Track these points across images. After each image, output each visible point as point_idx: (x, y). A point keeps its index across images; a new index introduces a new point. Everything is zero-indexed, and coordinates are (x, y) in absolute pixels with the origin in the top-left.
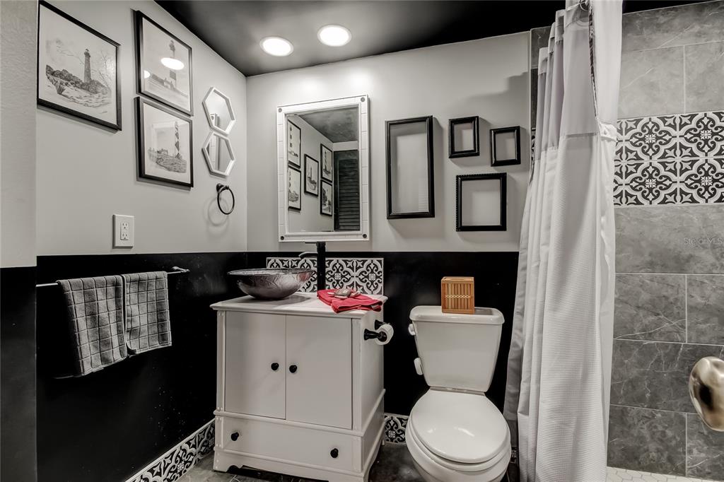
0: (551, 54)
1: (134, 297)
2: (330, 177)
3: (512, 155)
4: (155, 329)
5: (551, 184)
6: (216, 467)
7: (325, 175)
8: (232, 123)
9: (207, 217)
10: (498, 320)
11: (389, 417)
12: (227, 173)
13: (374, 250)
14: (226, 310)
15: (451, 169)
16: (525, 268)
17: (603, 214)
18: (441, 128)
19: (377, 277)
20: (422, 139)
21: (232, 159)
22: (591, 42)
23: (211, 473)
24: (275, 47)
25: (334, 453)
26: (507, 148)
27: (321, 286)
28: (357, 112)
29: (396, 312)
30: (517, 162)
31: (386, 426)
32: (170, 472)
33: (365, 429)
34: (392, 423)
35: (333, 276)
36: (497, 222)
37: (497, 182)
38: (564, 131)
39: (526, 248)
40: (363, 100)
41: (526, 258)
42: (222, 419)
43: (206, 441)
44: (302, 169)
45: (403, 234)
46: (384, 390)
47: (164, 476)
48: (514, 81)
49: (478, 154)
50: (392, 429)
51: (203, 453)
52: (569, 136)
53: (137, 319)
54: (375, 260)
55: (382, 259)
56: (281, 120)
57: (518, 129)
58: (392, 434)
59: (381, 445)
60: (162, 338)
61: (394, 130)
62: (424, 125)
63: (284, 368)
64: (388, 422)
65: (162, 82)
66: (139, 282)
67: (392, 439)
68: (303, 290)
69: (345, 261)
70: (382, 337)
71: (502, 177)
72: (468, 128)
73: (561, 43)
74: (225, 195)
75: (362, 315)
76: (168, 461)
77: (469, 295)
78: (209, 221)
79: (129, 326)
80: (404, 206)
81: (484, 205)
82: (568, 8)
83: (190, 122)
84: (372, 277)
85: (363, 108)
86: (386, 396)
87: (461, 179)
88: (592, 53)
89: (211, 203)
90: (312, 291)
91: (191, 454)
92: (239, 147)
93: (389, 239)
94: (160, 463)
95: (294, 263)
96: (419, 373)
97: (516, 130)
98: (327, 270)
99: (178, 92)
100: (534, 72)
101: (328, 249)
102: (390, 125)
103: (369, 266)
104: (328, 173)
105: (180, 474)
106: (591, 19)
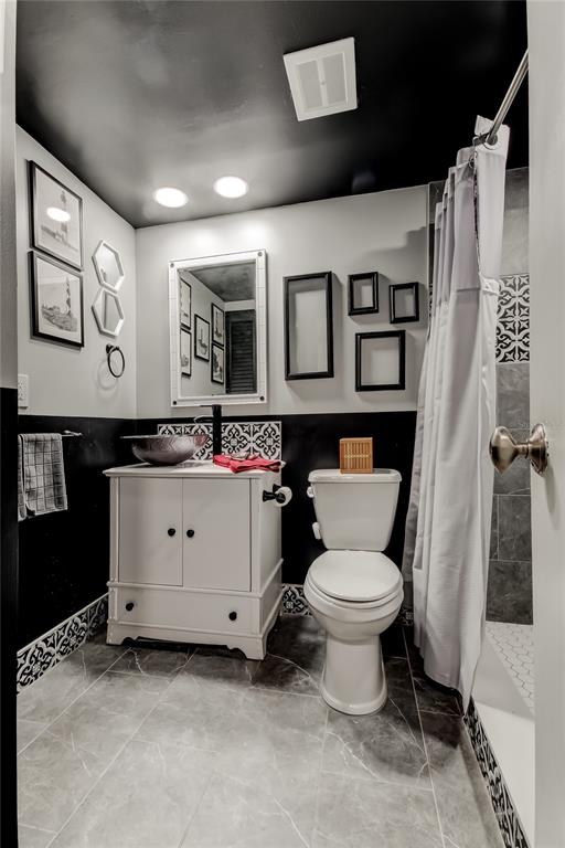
0: (445, 210)
1: (31, 457)
2: (221, 340)
3: (410, 312)
4: (52, 491)
5: (444, 340)
6: (109, 641)
7: (216, 338)
8: (122, 279)
9: (96, 379)
10: (394, 478)
11: (286, 587)
12: (117, 332)
13: (272, 413)
14: (120, 476)
15: (351, 327)
16: (422, 428)
17: (484, 364)
18: (340, 285)
19: (275, 441)
20: (321, 296)
21: (121, 317)
22: (476, 201)
23: (104, 647)
24: (169, 198)
25: (233, 616)
26: (407, 305)
27: (217, 451)
28: (254, 268)
29: (294, 475)
30: (415, 319)
31: (284, 597)
32: (62, 644)
33: (263, 591)
34: (290, 593)
35: (229, 442)
36: (396, 381)
37: (396, 340)
38: (454, 286)
39: (423, 407)
40: (260, 254)
41: (423, 418)
42: (116, 590)
43: (97, 617)
44: (192, 331)
45: (303, 397)
46: (282, 560)
47: (57, 648)
48: (412, 235)
49: (377, 311)
50: (290, 600)
51: (94, 630)
52: (459, 291)
53: (34, 479)
54: (273, 424)
55: (280, 423)
56: (173, 275)
57: (416, 284)
58: (290, 605)
59: (279, 617)
60: (59, 501)
61: (293, 286)
62: (323, 282)
63: (181, 533)
64: (286, 592)
65: (54, 235)
66: (36, 442)
67: (290, 610)
68: (196, 458)
69: (241, 426)
70: (281, 498)
71: (401, 335)
72: (366, 284)
73: (452, 198)
74: (115, 355)
75: (260, 475)
76: (61, 633)
77: (367, 455)
78: (99, 385)
79: (27, 486)
80: (302, 367)
81: (383, 364)
82: (459, 166)
83: (81, 278)
84: (270, 442)
85: (261, 262)
86: (283, 565)
87: (361, 336)
88: (476, 211)
89: (100, 366)
90: (207, 458)
91: (83, 628)
92: (129, 304)
93: (288, 401)
94: (53, 634)
95: (188, 430)
96: (318, 537)
97: (414, 286)
98: (223, 435)
99: (69, 246)
100: (432, 226)
101: (224, 413)
102: (289, 281)
103: (266, 430)
104: (219, 335)
105: (72, 648)
106: (476, 179)
